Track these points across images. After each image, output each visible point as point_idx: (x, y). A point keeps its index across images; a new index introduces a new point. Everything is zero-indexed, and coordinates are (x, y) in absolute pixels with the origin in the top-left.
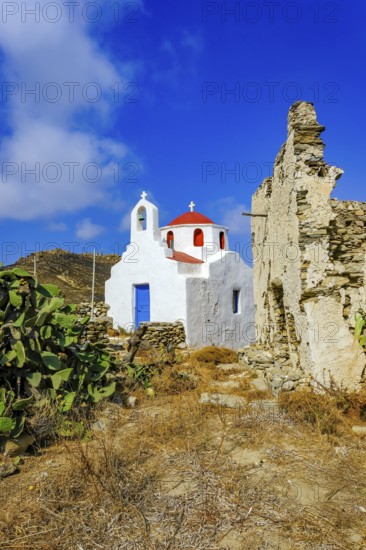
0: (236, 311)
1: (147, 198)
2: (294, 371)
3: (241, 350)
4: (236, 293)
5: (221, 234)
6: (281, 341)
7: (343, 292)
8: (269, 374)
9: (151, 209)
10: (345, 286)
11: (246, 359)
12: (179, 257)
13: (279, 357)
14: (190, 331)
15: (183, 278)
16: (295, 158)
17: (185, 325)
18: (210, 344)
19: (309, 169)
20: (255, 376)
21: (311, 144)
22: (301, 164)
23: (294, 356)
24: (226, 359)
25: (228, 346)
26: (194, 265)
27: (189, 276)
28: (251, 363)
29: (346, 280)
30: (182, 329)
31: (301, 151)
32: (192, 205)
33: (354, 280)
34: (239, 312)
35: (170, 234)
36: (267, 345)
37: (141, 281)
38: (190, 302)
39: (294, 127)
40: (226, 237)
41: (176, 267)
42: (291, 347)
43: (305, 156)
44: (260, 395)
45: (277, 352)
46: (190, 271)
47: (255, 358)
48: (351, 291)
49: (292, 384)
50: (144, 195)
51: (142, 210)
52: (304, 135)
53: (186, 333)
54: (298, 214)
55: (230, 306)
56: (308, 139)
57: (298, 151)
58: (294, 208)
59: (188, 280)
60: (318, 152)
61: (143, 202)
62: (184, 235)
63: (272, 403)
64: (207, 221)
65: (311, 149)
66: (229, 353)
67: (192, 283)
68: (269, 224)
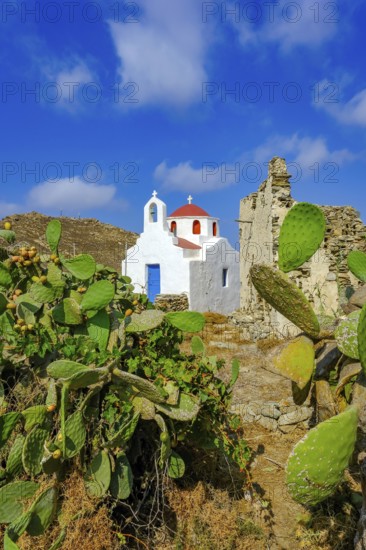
0: (224, 285)
1: (157, 196)
2: (267, 328)
3: (230, 315)
4: (225, 271)
5: (214, 224)
6: (259, 309)
7: (298, 280)
8: (251, 330)
9: (161, 205)
10: (299, 277)
11: (234, 321)
12: (183, 244)
13: (257, 319)
14: (192, 300)
15: (188, 260)
16: (272, 195)
17: (189, 297)
18: (207, 310)
19: (280, 203)
20: (241, 332)
21: (283, 187)
22: (276, 199)
23: (267, 319)
24: (219, 320)
25: (219, 312)
26: (194, 251)
27: (192, 259)
28: (238, 323)
29: (300, 273)
30: (186, 299)
31: (276, 191)
32: (190, 199)
33: (305, 273)
34: (227, 285)
35: (174, 223)
36: (249, 311)
37: (153, 262)
38: (193, 279)
39: (273, 174)
40: (217, 227)
41: (182, 253)
42: (266, 313)
43: (278, 195)
44: (245, 342)
45: (256, 316)
46: (192, 255)
47: (241, 320)
48: (302, 280)
49: (265, 335)
50: (155, 193)
51: (154, 206)
52: (279, 180)
53: (189, 302)
54: (273, 231)
55: (221, 281)
56: (280, 183)
57: (274, 191)
58: (271, 227)
59: (191, 263)
60: (286, 192)
61: (154, 200)
62: (185, 225)
63: (253, 347)
64: (203, 214)
65: (283, 190)
66: (221, 317)
67: (194, 265)
68: (253, 228)
